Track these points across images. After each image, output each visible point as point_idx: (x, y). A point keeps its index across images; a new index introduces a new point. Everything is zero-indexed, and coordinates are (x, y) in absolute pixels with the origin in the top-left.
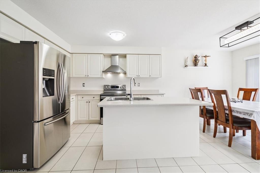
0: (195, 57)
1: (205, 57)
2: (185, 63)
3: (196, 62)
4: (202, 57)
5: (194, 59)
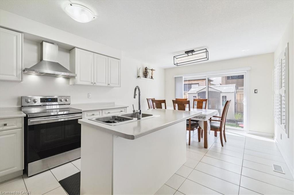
0: (145, 69)
1: (152, 70)
2: (138, 73)
3: (146, 74)
4: (150, 70)
5: (145, 71)
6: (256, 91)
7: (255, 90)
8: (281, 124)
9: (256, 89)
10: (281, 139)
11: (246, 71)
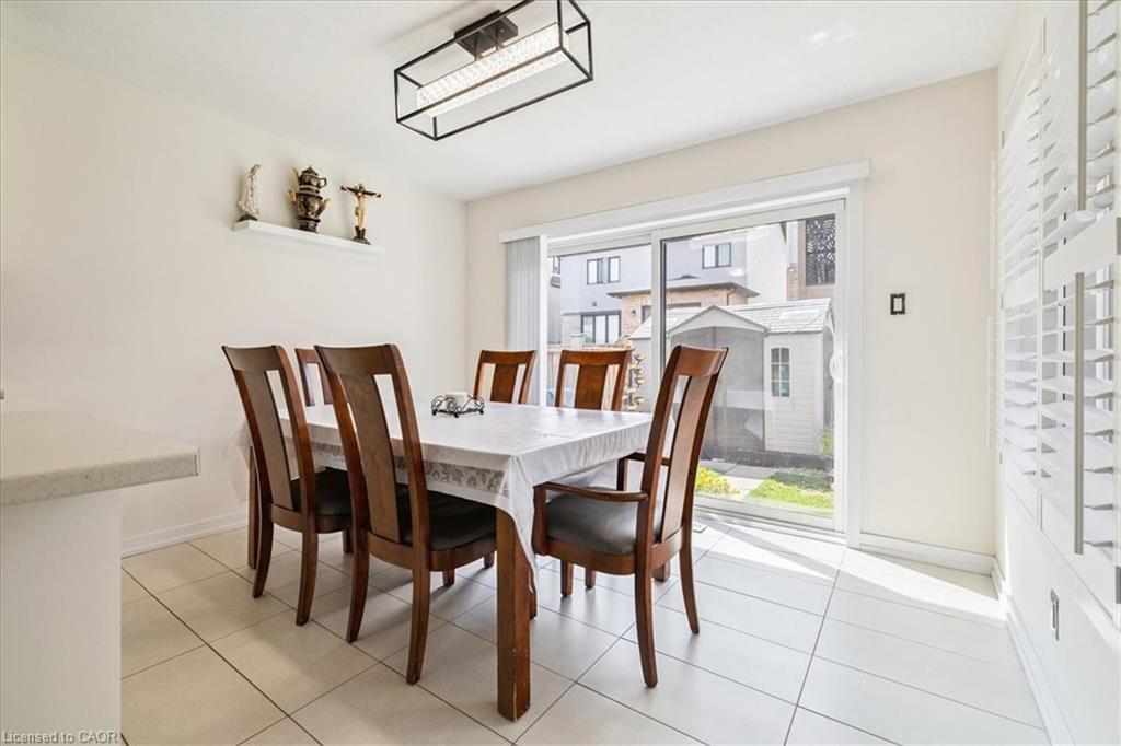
0: (301, 180)
1: (355, 191)
2: (240, 198)
3: (307, 206)
4: (342, 189)
5: (297, 188)
6: (898, 302)
7: (893, 297)
8: (1079, 550)
9: (897, 292)
10: (1057, 638)
11: (845, 191)
